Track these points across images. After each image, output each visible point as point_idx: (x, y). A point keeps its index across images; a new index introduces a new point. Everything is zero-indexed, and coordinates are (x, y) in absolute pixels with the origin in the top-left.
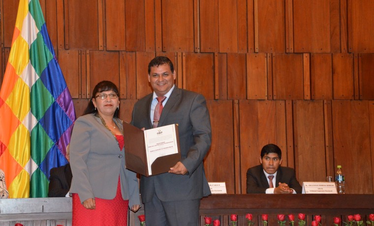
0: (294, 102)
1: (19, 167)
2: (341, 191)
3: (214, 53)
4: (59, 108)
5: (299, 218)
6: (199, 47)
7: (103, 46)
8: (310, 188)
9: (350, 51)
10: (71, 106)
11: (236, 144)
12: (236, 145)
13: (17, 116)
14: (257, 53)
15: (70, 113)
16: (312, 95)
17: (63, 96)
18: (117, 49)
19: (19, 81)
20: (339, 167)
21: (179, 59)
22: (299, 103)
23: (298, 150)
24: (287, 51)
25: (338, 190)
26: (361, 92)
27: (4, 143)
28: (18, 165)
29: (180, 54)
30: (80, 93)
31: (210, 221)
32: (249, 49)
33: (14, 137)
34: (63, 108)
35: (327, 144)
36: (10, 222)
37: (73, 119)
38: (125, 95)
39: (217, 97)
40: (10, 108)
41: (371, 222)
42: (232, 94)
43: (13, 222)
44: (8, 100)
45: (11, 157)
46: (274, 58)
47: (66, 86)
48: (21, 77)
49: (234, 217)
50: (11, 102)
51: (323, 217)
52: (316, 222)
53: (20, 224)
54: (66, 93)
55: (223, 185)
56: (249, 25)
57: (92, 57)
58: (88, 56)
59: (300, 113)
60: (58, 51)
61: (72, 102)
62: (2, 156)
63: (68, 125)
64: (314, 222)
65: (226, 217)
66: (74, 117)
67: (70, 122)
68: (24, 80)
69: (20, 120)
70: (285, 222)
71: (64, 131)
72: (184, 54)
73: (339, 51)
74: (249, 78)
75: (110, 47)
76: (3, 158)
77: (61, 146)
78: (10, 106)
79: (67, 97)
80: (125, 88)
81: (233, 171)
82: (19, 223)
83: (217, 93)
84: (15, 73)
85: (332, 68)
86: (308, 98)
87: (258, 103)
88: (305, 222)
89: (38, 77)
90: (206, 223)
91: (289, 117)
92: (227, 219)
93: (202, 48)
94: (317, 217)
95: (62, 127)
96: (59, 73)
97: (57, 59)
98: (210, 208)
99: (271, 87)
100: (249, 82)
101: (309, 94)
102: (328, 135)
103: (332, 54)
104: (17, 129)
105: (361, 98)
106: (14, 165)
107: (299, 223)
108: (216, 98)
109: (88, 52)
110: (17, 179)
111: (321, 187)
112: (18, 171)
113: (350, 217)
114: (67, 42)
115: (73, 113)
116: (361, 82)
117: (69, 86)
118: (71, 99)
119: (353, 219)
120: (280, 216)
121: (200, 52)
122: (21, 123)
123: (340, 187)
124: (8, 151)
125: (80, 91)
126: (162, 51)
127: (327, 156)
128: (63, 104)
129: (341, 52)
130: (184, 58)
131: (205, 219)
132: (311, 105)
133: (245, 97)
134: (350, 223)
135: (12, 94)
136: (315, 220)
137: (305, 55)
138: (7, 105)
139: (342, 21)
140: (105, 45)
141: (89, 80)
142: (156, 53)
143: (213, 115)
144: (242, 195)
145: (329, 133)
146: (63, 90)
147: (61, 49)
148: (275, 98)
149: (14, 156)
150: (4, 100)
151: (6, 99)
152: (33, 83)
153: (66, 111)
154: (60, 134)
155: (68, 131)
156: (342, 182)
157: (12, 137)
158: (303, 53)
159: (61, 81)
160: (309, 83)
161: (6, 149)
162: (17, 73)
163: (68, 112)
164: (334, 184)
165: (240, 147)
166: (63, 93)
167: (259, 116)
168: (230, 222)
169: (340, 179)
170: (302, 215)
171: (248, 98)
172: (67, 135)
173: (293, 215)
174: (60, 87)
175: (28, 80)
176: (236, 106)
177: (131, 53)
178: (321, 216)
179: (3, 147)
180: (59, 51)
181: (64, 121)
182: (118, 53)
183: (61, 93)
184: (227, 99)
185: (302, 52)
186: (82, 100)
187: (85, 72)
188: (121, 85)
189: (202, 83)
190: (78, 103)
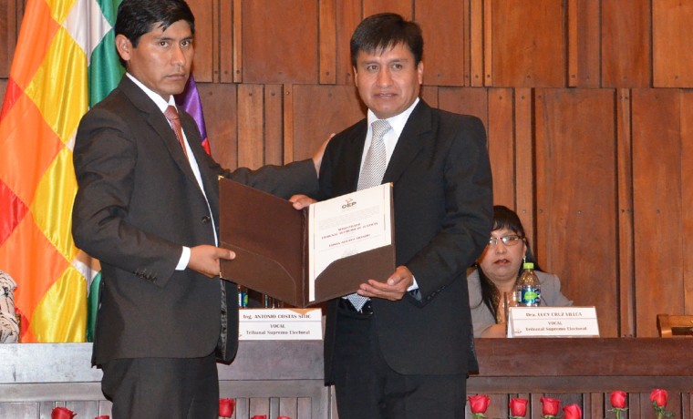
1: (59, 260)
10: (194, 104)
11: (623, 204)
12: (621, 207)
13: (55, 128)
19: (60, 36)
27: (22, 196)
28: (56, 253)
30: (216, 69)
31: (557, 407)
33: (47, 182)
36: (40, 403)
38: (333, 73)
39: (572, 82)
40: (35, 106)
42: (614, 72)
43: (47, 403)
44: (31, 86)
45: (40, 234)
48: (64, 25)
49: (619, 398)
50: (39, 92)
53: (66, 410)
55: (590, 312)
61: (194, 92)
62: (16, 231)
65: (597, 397)
68: (73, 35)
69: (63, 138)
74: (657, 33)
76: (18, 235)
78: (37, 102)
80: (334, 54)
81: (614, 274)
82: (63, 406)
83: (573, 69)
84: (50, 17)
87: (682, 96)
89: (108, 28)
90: (545, 413)
92: (600, 401)
98: (555, 374)
100: (658, 42)
104: (55, 163)
106: (48, 255)
108: (571, 85)
110: (54, 291)
112: (56, 271)
118: (193, 83)
122: (64, 145)
124: (32, 216)
125: (216, 63)
131: (542, 401)
133: (649, 82)
135: (41, 70)
138: (28, 97)
143: (563, 130)
144: (636, 342)
149: (47, 232)
150: (21, 87)
151: (26, 83)
152: (97, 42)
157: (42, 183)
161: (28, 214)
162: (55, 16)
165: (632, 211)
167: (684, 130)
168: (607, 410)
171: (655, 85)
175: (82, 33)
176: (624, 105)
179: (20, 207)
184: (601, 87)
186: (222, 87)
187: (229, 13)
188: (323, 48)
189: (534, 43)
190: (211, 94)
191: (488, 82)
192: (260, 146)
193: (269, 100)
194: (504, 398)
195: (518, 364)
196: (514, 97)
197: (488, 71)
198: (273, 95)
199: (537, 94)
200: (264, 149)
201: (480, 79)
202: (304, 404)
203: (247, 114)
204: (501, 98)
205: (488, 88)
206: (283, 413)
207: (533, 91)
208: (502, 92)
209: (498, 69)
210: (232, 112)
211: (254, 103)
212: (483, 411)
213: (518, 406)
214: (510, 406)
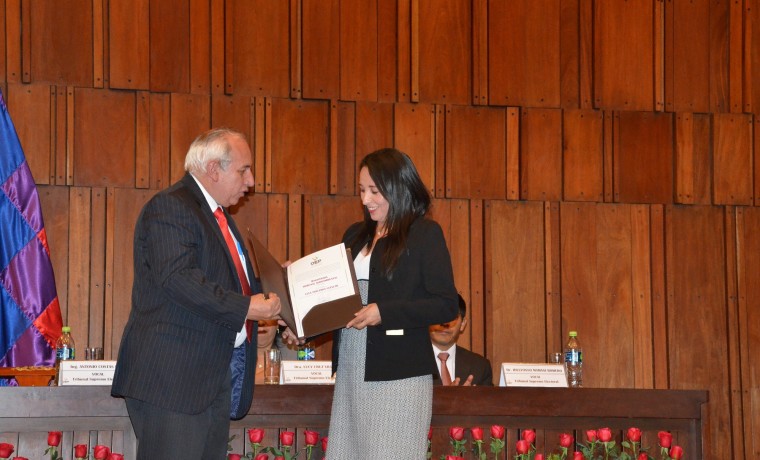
0: (487, 203)
2: (574, 383)
3: (329, 101)
4: (7, 205)
5: (493, 435)
6: (299, 88)
7: (101, 77)
8: (514, 375)
9: (597, 106)
10: (34, 201)
14: (415, 103)
15: (30, 214)
16: (523, 190)
17: (17, 179)
18: (132, 86)
20: (573, 334)
21: (260, 109)
22: (496, 205)
23: (491, 298)
24: (476, 102)
25: (570, 379)
26: (616, 187)
29: (261, 101)
30: (53, 174)
31: (316, 439)
32: (401, 94)
34: (16, 205)
35: (549, 289)
37: (36, 227)
38: (147, 179)
39: (333, 191)
41: (630, 443)
46: (448, 115)
47: (24, 158)
51: (540, 433)
52: (526, 444)
54: (24, 172)
56: (400, 47)
57: (78, 102)
58: (70, 98)
59: (499, 227)
60: (7, 86)
61: (35, 192)
63: (26, 238)
64: (522, 442)
66: (39, 224)
67: (30, 232)
70: (464, 442)
71: (17, 252)
72: (268, 101)
73: (577, 105)
75: (117, 81)
77: (10, 281)
79: (25, 181)
83: (334, 181)
85: (563, 139)
86: (515, 196)
88: (503, 443)
90: (307, 443)
91: (477, 234)
93: (306, 90)
94: (527, 432)
95: (12, 243)
96: (9, 132)
97: (6, 103)
98: (316, 412)
99: (442, 173)
101: (516, 190)
102: (552, 273)
103: (563, 110)
105: (617, 200)
107: (492, 445)
109: (70, 89)
111: (537, 374)
113: (591, 433)
114: (27, 69)
115: (36, 214)
116: (616, 168)
117: (29, 157)
118: (33, 185)
119: (597, 438)
120: (455, 430)
121: (302, 98)
123: (574, 373)
125: (53, 170)
126: (225, 94)
127: (549, 312)
128: (16, 196)
129: (580, 107)
130: (269, 109)
132: (519, 211)
134: (590, 445)
136: (524, 439)
137: (510, 110)
139: (583, 45)
140: (106, 77)
141: (72, 149)
142: (211, 98)
145: (554, 267)
146: (16, 167)
147: (13, 81)
148: (449, 195)
153: (22, 211)
154: (9, 257)
155: (25, 250)
156: (577, 365)
158: (506, 107)
159: (12, 148)
160: (517, 167)
163: (26, 212)
164: (561, 367)
166: (16, 173)
169: (574, 358)
170: (498, 428)
172: (23, 259)
173: (482, 430)
174: (10, 160)
177: (160, 95)
178: (535, 431)
180: (10, 87)
181: (18, 230)
182: (133, 94)
183: (12, 173)
184: (355, 194)
185: (504, 104)
186: (57, 189)
187: (64, 131)
188: (139, 160)
189: (304, 160)
190: (48, 193)
191: (268, 189)
192: (87, 235)
193: (94, 200)
194: (276, 431)
195: (287, 405)
196: (288, 200)
197: (268, 181)
198: (99, 195)
199: (306, 198)
200: (91, 238)
201: (261, 188)
202: (118, 436)
203: (78, 210)
204: (278, 202)
205: (268, 194)
206: (101, 443)
207: (303, 197)
208: (278, 197)
209: (276, 181)
210: (64, 208)
211: (83, 202)
212: (259, 442)
213: (287, 438)
214: (280, 438)
